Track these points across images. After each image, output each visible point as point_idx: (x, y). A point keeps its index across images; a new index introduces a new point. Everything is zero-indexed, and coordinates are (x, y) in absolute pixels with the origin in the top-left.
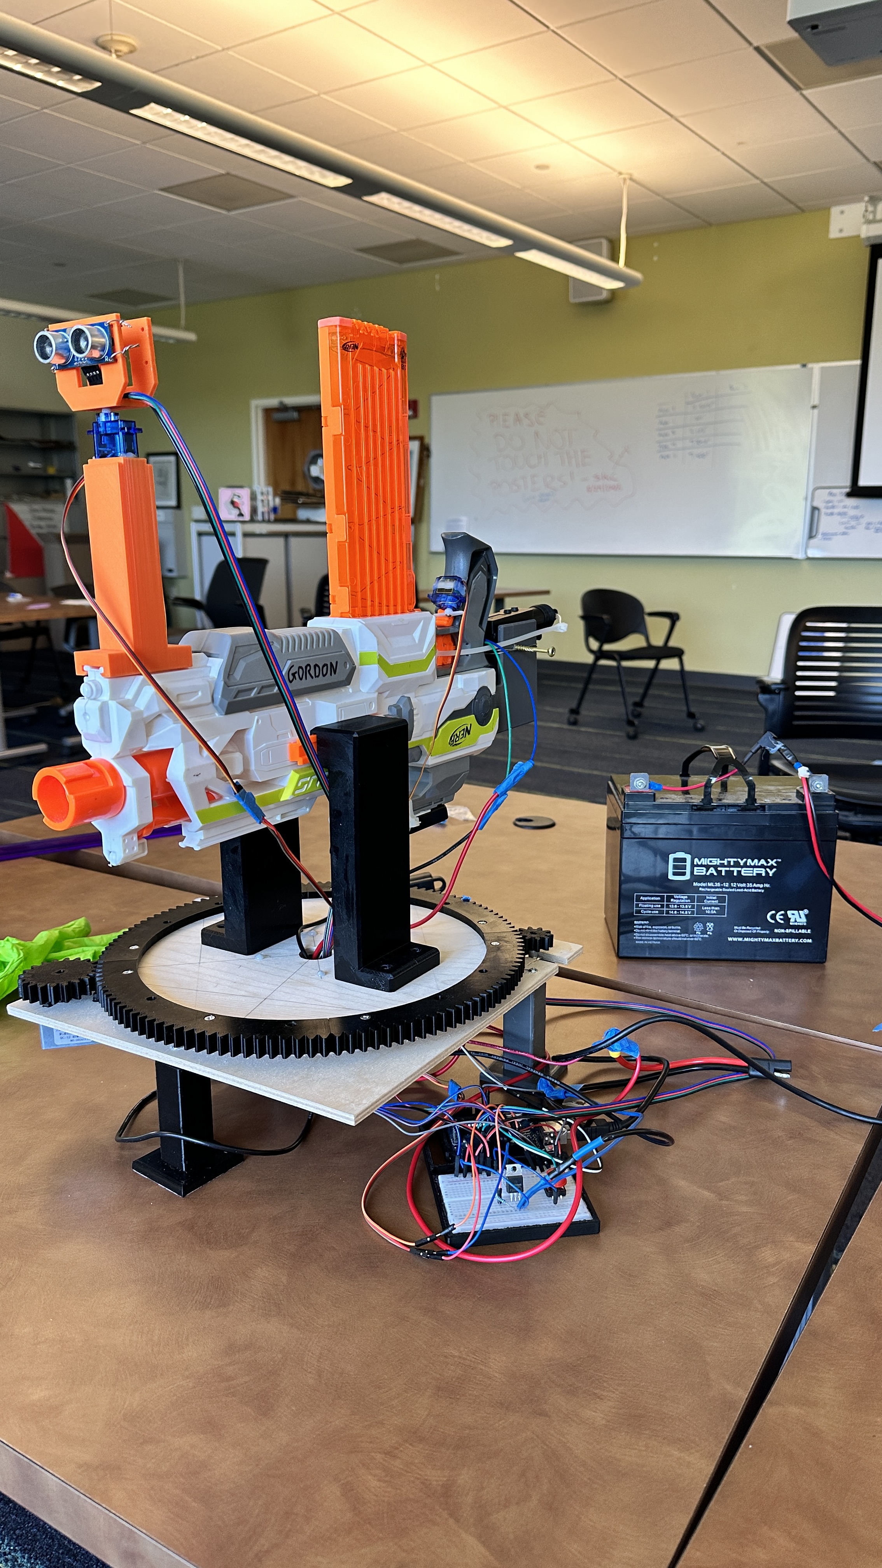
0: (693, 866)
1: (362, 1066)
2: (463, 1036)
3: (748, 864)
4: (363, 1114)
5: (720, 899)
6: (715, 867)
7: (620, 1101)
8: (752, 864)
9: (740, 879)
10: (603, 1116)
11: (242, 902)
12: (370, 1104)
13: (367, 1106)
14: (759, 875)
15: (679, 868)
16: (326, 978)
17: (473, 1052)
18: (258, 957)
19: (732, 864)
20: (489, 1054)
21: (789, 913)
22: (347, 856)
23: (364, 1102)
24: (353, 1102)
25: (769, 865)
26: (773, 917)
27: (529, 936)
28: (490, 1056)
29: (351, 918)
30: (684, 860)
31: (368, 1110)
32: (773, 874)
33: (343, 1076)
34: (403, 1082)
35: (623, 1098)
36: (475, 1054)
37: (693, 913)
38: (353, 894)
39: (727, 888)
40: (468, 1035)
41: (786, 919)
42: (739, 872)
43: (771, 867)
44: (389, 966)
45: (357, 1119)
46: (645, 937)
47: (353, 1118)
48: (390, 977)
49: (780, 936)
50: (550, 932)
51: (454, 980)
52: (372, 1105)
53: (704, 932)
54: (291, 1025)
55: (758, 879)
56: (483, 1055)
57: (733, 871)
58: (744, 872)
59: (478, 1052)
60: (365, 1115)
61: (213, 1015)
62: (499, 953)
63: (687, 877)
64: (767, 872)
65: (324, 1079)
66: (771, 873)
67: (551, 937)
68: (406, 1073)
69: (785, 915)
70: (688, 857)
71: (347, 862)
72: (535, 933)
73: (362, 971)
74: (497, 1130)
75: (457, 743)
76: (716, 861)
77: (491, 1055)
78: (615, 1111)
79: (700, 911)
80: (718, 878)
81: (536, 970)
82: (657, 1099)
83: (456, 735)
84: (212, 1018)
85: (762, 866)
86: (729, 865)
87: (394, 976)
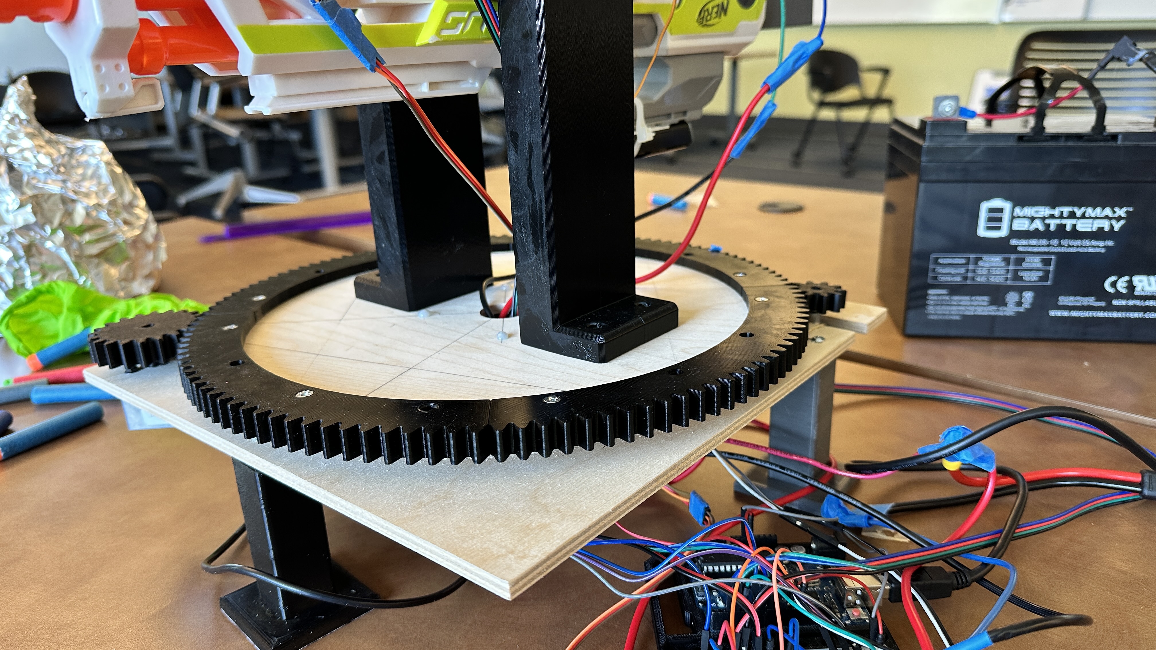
0: (1013, 218)
1: (543, 480)
2: (715, 434)
3: (1087, 215)
4: (530, 577)
5: (1046, 262)
6: (1043, 219)
7: (960, 538)
8: (1093, 215)
9: (1075, 234)
10: (940, 564)
11: (397, 235)
12: (544, 557)
13: (536, 561)
14: (1101, 229)
15: (995, 220)
16: (509, 342)
17: (725, 453)
18: (422, 314)
19: (1065, 215)
20: (750, 458)
21: (1136, 279)
22: (531, 147)
23: (533, 553)
24: (512, 552)
25: (1116, 215)
26: (1114, 284)
27: (810, 292)
28: (750, 459)
29: (540, 249)
30: (1001, 210)
31: (540, 568)
32: (1122, 228)
33: (506, 498)
34: (610, 514)
35: (965, 533)
36: (728, 456)
37: (1007, 279)
38: (541, 209)
39: (1056, 246)
40: (723, 432)
41: (1131, 287)
42: (1074, 226)
43: (1119, 219)
44: (600, 325)
45: (516, 587)
46: (941, 310)
47: (508, 587)
48: (601, 339)
49: (1119, 309)
50: (840, 287)
51: (699, 348)
52: (548, 558)
53: (1019, 304)
54: (428, 408)
55: (1099, 234)
56: (741, 457)
57: (1065, 225)
58: (1083, 226)
59: (732, 454)
60: (533, 579)
61: (312, 389)
62: (769, 311)
63: (1003, 233)
64: (1112, 227)
65: (473, 502)
66: (1117, 226)
67: (844, 294)
68: (617, 496)
69: (1130, 282)
70: (1007, 206)
71: (531, 156)
72: (818, 289)
73: (559, 331)
74: (775, 591)
75: (709, 23)
76: (1045, 211)
77: (753, 459)
78: (959, 554)
79: (1017, 277)
80: (1046, 234)
81: (822, 338)
82: (1020, 532)
83: (708, 10)
84: (307, 393)
85: (1107, 217)
86: (1061, 217)
87: (605, 338)
